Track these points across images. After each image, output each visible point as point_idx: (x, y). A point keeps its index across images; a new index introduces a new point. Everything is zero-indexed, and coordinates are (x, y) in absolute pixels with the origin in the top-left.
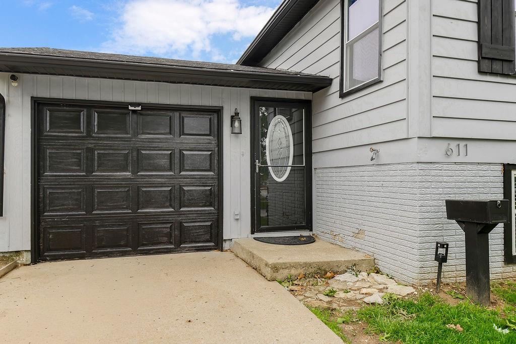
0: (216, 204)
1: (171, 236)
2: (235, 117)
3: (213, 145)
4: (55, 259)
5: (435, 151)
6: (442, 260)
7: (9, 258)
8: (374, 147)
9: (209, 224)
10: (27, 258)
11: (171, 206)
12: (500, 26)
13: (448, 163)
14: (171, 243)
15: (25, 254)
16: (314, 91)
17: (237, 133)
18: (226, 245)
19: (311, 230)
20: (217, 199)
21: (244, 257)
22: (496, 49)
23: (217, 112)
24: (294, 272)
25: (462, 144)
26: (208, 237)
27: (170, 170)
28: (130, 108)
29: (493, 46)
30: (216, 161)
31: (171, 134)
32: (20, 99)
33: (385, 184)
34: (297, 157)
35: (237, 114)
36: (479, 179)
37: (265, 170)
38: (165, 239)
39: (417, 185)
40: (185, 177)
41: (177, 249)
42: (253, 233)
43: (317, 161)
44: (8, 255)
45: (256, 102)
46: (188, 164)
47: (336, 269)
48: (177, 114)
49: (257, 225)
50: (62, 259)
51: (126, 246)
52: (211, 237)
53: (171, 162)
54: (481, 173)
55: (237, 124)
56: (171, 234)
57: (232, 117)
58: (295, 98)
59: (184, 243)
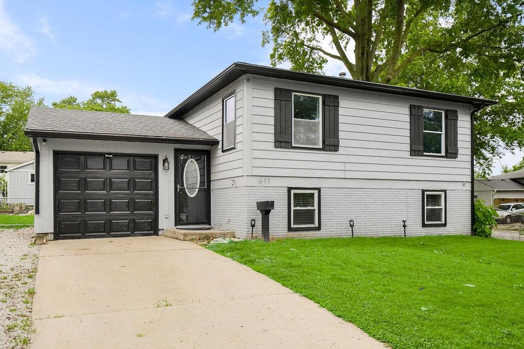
0: (155, 209)
1: (129, 227)
2: (165, 160)
3: (153, 176)
4: (64, 238)
5: (254, 181)
6: (253, 226)
7: (41, 237)
8: (233, 179)
9: (150, 220)
10: (51, 237)
11: (128, 210)
12: (284, 126)
13: (261, 187)
14: (129, 231)
15: (50, 235)
16: (212, 146)
17: (166, 169)
18: (160, 233)
19: (210, 225)
20: (155, 207)
21: (171, 235)
22: (282, 137)
23: (156, 157)
24: (194, 237)
25: (267, 178)
26: (150, 228)
27: (128, 190)
28: (106, 156)
29: (281, 136)
30: (154, 185)
31: (128, 169)
32: (47, 151)
33: (238, 196)
34: (202, 183)
35: (167, 159)
36: (276, 194)
37: (183, 190)
38: (125, 229)
39: (246, 196)
40: (137, 194)
41: (132, 234)
42: (176, 225)
43: (213, 186)
44: (41, 235)
45: (177, 152)
46: (138, 186)
47: (214, 236)
48: (132, 158)
49: (178, 222)
50: (69, 239)
51: (104, 232)
52: (152, 228)
53: (128, 186)
54: (277, 191)
55: (166, 164)
56: (129, 226)
57: (164, 160)
58: (200, 149)
59: (136, 231)
